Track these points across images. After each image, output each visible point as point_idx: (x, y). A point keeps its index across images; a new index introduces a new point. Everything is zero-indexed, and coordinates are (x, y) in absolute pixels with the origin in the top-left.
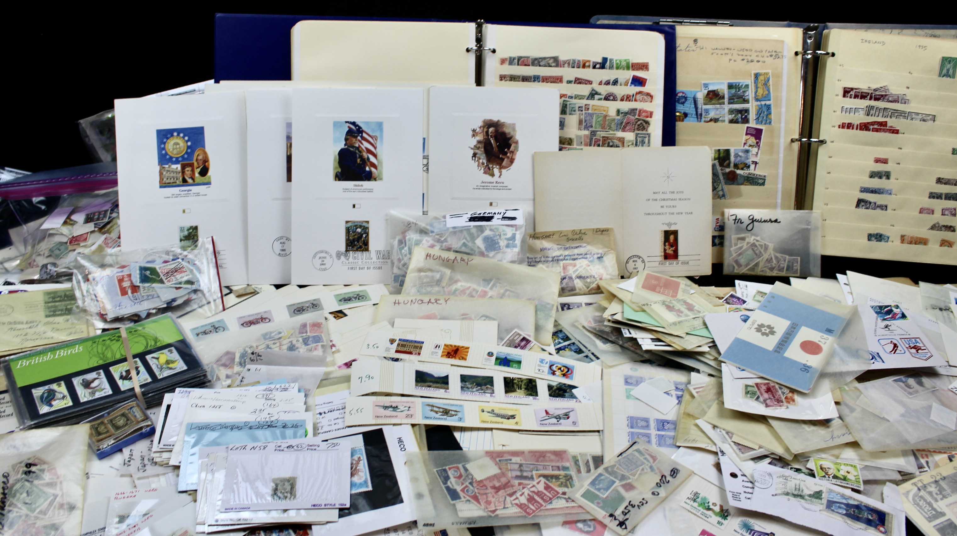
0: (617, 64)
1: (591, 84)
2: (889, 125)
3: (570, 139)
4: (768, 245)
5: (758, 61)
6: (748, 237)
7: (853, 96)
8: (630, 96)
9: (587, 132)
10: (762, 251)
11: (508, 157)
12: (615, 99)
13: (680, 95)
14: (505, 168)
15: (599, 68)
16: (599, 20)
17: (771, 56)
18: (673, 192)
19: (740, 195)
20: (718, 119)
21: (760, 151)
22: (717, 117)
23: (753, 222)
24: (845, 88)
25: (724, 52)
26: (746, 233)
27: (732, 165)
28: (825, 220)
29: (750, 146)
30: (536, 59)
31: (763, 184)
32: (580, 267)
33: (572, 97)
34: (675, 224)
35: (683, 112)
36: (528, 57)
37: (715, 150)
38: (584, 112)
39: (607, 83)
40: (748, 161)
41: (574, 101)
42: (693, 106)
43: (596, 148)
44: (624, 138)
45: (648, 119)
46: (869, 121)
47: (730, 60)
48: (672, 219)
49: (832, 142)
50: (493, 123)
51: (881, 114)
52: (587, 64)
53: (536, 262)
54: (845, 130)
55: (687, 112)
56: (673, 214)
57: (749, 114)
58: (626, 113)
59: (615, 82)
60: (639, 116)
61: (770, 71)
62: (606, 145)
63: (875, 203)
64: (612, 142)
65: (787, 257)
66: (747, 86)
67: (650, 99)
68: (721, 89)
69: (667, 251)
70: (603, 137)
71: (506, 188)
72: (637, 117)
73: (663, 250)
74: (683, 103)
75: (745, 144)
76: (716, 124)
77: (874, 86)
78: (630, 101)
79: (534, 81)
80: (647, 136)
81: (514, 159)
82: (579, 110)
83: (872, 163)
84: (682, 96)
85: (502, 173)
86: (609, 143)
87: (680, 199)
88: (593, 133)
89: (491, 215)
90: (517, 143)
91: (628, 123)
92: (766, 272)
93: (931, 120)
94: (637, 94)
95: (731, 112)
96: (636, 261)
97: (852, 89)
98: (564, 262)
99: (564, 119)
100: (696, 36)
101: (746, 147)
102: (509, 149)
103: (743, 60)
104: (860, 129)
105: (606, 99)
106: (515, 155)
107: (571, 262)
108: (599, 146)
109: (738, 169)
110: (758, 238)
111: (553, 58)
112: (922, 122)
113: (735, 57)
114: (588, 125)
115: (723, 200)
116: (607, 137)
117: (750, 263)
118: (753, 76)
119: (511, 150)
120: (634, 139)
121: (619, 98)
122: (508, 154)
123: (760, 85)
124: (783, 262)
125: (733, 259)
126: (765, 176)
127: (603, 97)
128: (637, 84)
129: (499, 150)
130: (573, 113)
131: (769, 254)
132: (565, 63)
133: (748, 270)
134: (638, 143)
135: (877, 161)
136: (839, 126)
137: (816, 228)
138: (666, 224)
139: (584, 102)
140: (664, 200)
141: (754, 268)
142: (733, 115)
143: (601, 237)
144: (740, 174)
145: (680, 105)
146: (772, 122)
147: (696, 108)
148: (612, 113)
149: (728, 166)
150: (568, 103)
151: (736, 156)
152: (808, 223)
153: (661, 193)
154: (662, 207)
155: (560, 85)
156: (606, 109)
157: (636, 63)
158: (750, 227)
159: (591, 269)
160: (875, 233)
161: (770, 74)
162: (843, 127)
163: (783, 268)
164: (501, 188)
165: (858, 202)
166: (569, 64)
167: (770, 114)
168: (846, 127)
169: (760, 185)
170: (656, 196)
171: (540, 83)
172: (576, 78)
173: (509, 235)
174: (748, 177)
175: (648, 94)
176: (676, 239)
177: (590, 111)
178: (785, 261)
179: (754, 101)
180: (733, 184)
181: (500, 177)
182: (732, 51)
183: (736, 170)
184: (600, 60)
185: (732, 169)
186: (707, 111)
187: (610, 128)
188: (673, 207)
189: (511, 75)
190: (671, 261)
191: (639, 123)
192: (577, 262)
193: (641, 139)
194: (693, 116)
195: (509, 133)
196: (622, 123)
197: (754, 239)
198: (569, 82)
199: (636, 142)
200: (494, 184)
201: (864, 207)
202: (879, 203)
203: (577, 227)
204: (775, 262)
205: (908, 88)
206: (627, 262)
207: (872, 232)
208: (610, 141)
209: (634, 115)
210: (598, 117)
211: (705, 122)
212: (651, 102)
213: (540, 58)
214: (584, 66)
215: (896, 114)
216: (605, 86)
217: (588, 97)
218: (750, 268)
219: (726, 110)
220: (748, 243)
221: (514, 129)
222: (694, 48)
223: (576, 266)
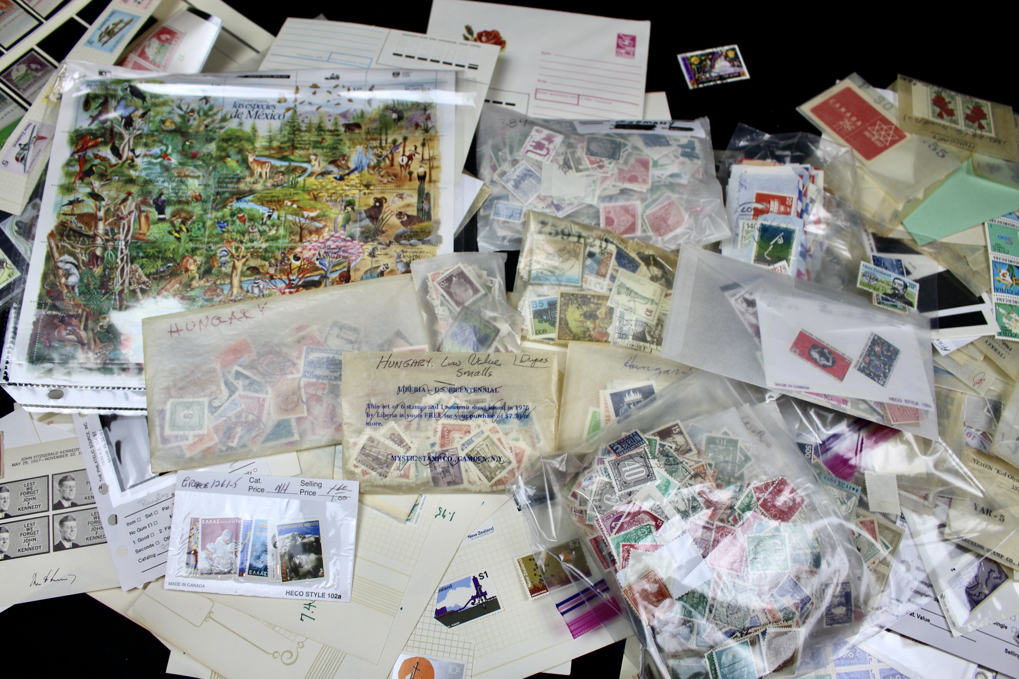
32: (477, 435)
53: (384, 415)
98: (443, 421)
143: (532, 372)
192: (469, 423)
223: (469, 432)
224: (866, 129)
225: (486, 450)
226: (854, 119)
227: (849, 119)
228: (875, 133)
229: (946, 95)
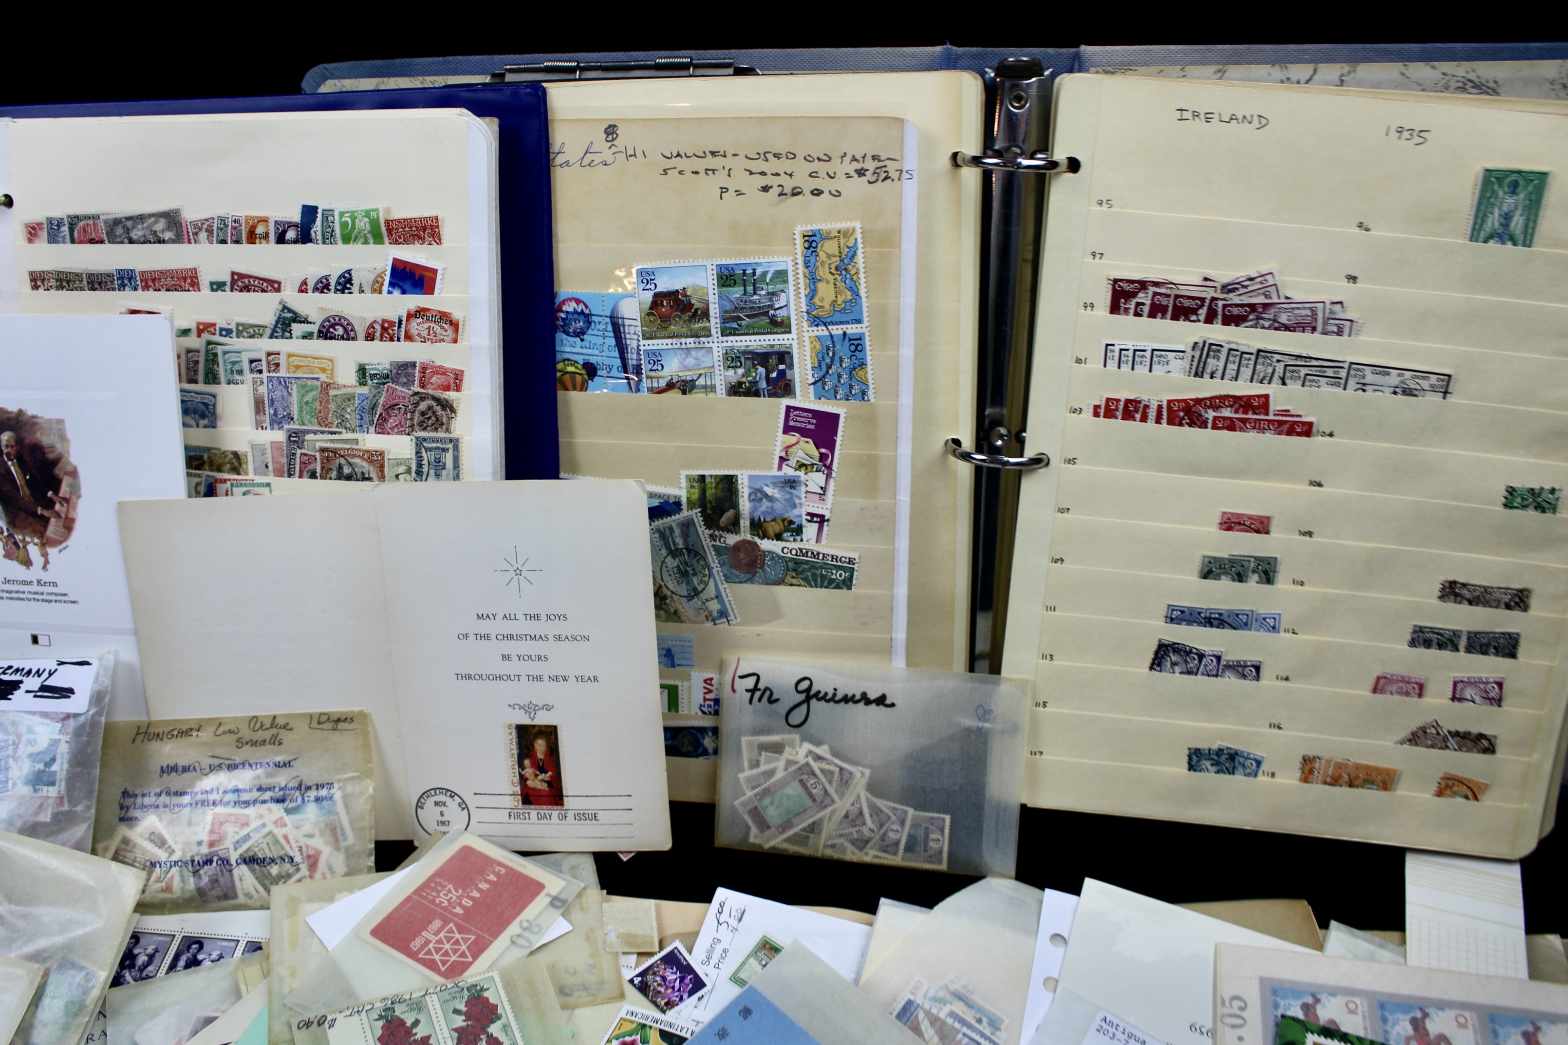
0: (344, 225)
1: (278, 290)
2: (1274, 406)
3: (236, 454)
4: (851, 773)
5: (817, 193)
6: (792, 745)
7: (1146, 309)
8: (392, 324)
9: (279, 436)
10: (831, 790)
11: (58, 515)
12: (349, 335)
13: (570, 307)
14: (54, 543)
15: (295, 242)
16: (325, 79)
17: (861, 173)
18: (536, 617)
19: (774, 613)
20: (693, 381)
21: (832, 482)
22: (688, 375)
23: (808, 700)
24: (1116, 281)
25: (700, 165)
26: (782, 732)
27: (745, 523)
28: (1045, 704)
29: (801, 466)
30: (117, 222)
31: (847, 584)
32: (256, 830)
33: (227, 332)
34: (548, 708)
35: (580, 359)
36: (95, 217)
37: (689, 479)
38: (265, 374)
39: (323, 286)
40: (796, 512)
41: (235, 343)
42: (613, 342)
43: (307, 481)
44: (382, 454)
45: (451, 395)
46: (1201, 396)
47: (724, 190)
48: (539, 693)
49: (1072, 461)
50: (9, 419)
51: (1246, 372)
52: (260, 230)
53: (143, 806)
54: (1118, 424)
55: (592, 360)
56: (539, 678)
57: (791, 366)
58: (385, 378)
59: (345, 283)
60: (423, 386)
61: (857, 225)
62: (334, 474)
63: (1219, 658)
64: (350, 464)
65: (911, 811)
66: (781, 276)
67: (450, 331)
68: (696, 288)
69: (530, 783)
70: (323, 450)
71: (62, 598)
72: (416, 388)
73: (517, 779)
74: (580, 334)
75: (782, 460)
76: (687, 397)
77: (1224, 276)
78: (392, 340)
79: (122, 287)
80: (450, 446)
81: (73, 520)
82: (252, 371)
83: (1213, 529)
84: (575, 312)
85: (50, 557)
86: (340, 467)
87: (558, 638)
88: (296, 438)
89: (17, 677)
90: (74, 474)
91: (392, 407)
92: (844, 851)
93: (1433, 389)
94: (410, 316)
95: (732, 359)
96: (444, 804)
97: (1143, 285)
98: (219, 809)
99: (214, 396)
100: (611, 116)
101: (788, 471)
102: (56, 491)
103: (765, 189)
104: (1170, 422)
105: (325, 333)
106: (75, 508)
107: (238, 811)
108: (313, 475)
109: (765, 536)
110: (823, 751)
111: (165, 215)
112: (1399, 397)
113: (741, 180)
114: (281, 413)
115: (722, 626)
116: (335, 451)
117: (795, 820)
118: (799, 242)
119: (61, 494)
120: (414, 457)
121: (361, 332)
122: (58, 507)
123: (823, 272)
124: (895, 827)
125: (744, 804)
126: (851, 561)
127: (314, 328)
128: (407, 286)
129: (33, 494)
130: (237, 377)
131: (852, 799)
132: (198, 227)
133: (788, 840)
134: (425, 469)
135: (1230, 523)
136: (1096, 408)
137: (1014, 729)
138: (521, 707)
139: (264, 345)
140: (510, 637)
141: (807, 838)
142: (741, 371)
143: (335, 737)
144: (770, 552)
145: (571, 339)
146: (871, 393)
147: (622, 348)
148: (346, 377)
149: (734, 526)
150: (220, 349)
151: (758, 495)
152: (985, 713)
153: (499, 617)
154: (506, 657)
155: (192, 294)
156: (326, 364)
157: (399, 221)
158: (797, 716)
159: (286, 837)
160: (1215, 747)
161: (859, 235)
162: (1110, 413)
163: (897, 844)
164: (53, 598)
165: (1157, 653)
166: (210, 231)
167: (862, 365)
168: (1119, 414)
169: (838, 587)
170: (485, 627)
171: (140, 291)
172: (233, 274)
173: (43, 743)
174: (797, 563)
175: (444, 318)
176: (553, 751)
177: (283, 373)
178: (902, 823)
179: (805, 324)
180: (751, 580)
181: (45, 567)
182: (729, 162)
183: (756, 539)
184: (297, 218)
185: (745, 535)
186: (656, 358)
187: (343, 423)
188: (539, 658)
189: (59, 273)
190: (545, 810)
191: (423, 406)
192: (251, 811)
193: (432, 455)
194: (614, 373)
195: (52, 447)
196: (374, 407)
197: (810, 752)
198: (217, 286)
199: (420, 465)
200: (35, 588)
201: (1177, 669)
202: (1230, 657)
203: (264, 710)
204: (869, 823)
205: (1353, 279)
206: (419, 805)
207: (1203, 745)
208: (342, 461)
209: (409, 383)
210: (305, 389)
211: (651, 390)
212: (455, 341)
213: (129, 218)
214: (252, 238)
215: (1304, 371)
216: (317, 294)
217: (274, 330)
218: (795, 834)
219: (717, 354)
220: (789, 763)
221: (63, 437)
222: (607, 155)
223: (247, 824)
225: (267, 851)
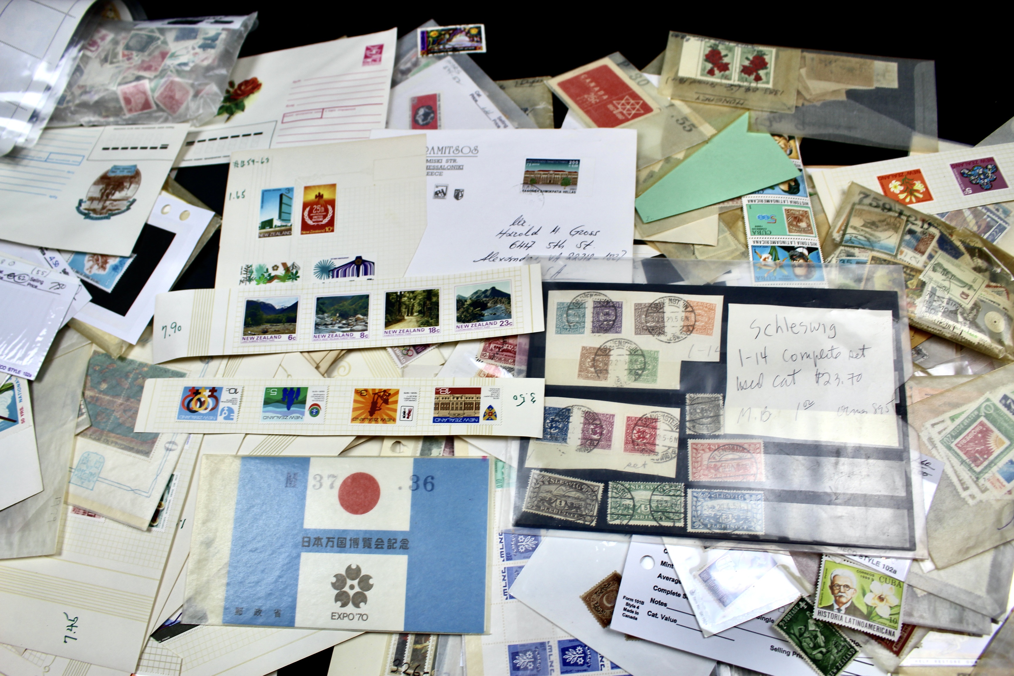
224: (611, 102)
226: (602, 93)
227: (596, 93)
228: (619, 106)
229: (723, 47)
